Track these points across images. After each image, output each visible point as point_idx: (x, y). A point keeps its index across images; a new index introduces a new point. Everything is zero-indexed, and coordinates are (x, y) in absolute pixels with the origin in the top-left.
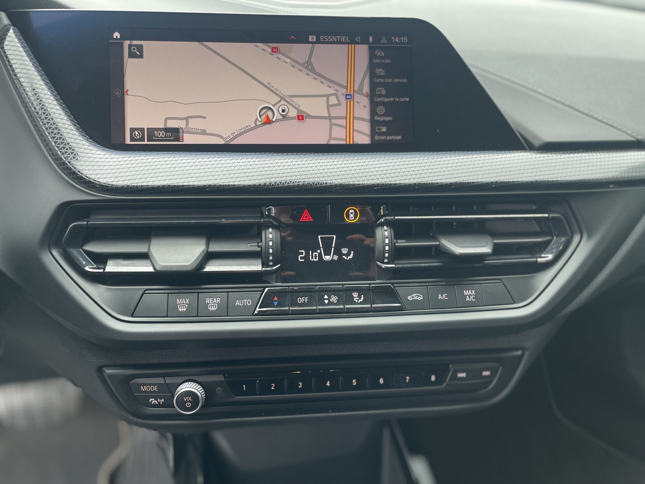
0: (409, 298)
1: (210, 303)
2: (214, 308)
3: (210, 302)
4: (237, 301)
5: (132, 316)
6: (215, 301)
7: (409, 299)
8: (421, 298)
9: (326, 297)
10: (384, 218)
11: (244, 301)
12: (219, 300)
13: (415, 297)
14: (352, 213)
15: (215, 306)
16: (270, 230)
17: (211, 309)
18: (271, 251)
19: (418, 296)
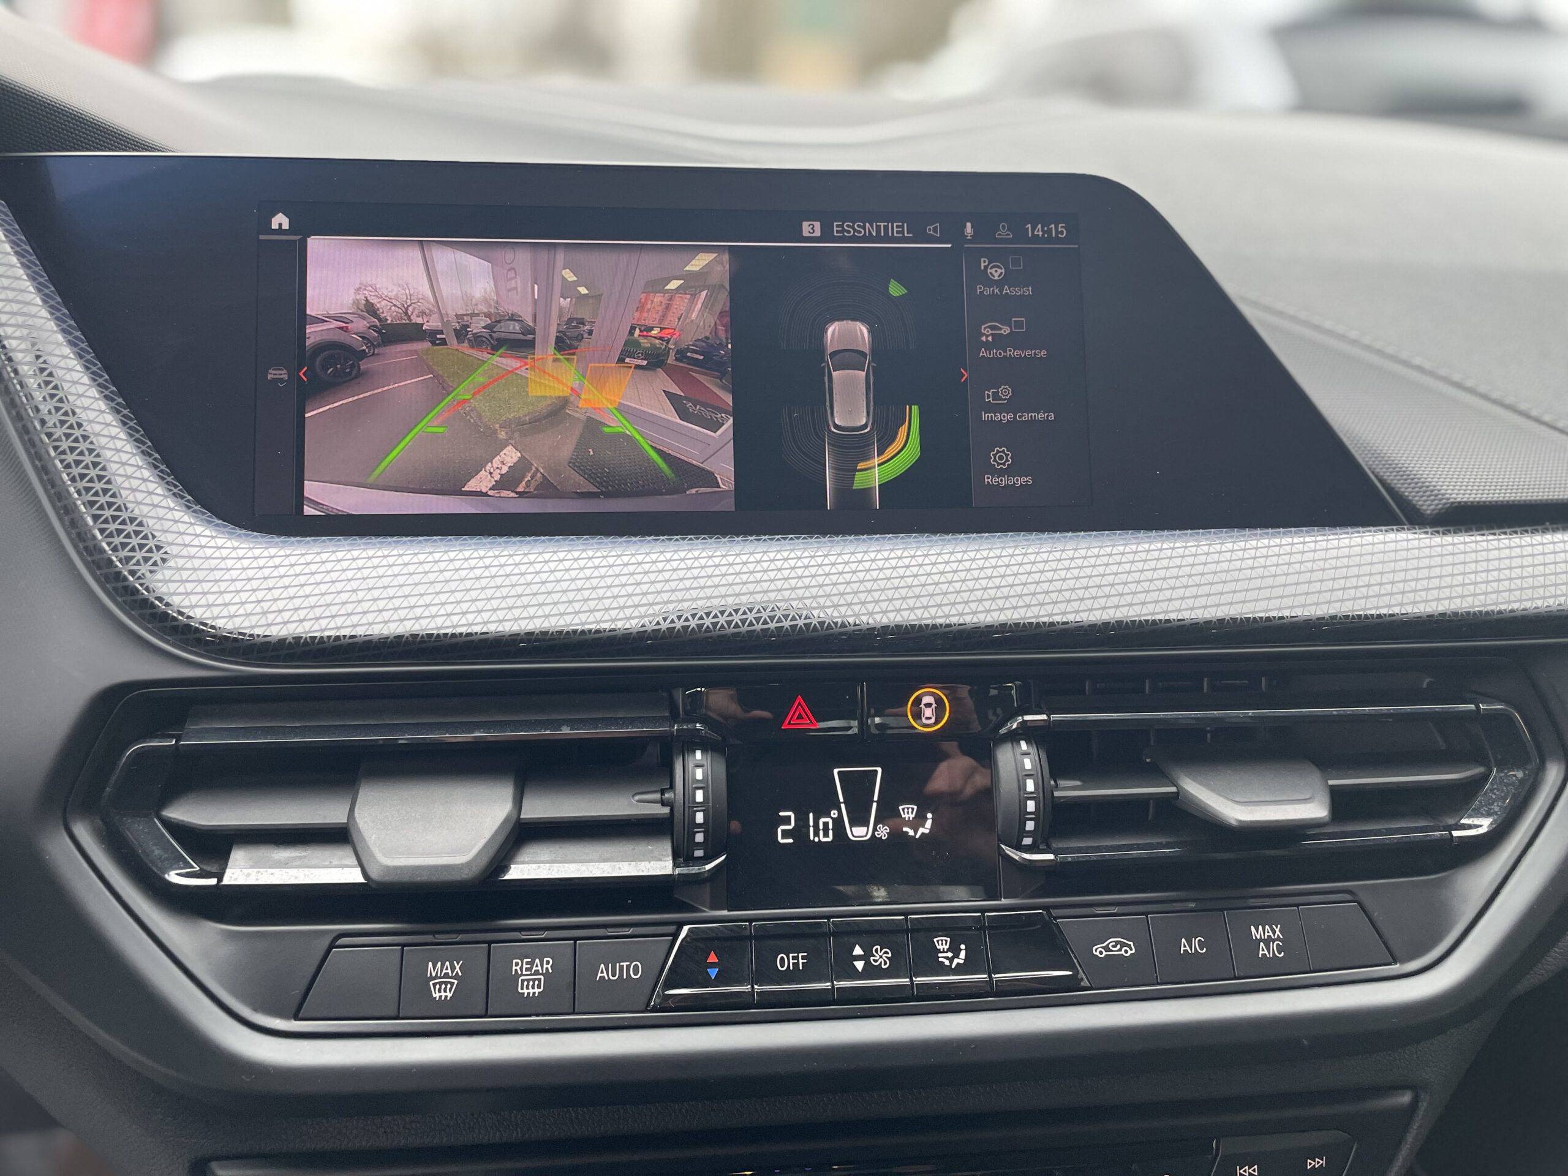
0: (1098, 951)
1: (522, 975)
2: (533, 988)
3: (522, 971)
4: (602, 966)
5: (297, 1017)
6: (537, 966)
7: (1097, 953)
8: (1131, 950)
9: (858, 951)
10: (1020, 719)
11: (621, 967)
12: (548, 962)
13: (1113, 946)
14: (928, 705)
15: (537, 983)
16: (698, 755)
17: (525, 991)
18: (700, 818)
19: (1123, 945)
